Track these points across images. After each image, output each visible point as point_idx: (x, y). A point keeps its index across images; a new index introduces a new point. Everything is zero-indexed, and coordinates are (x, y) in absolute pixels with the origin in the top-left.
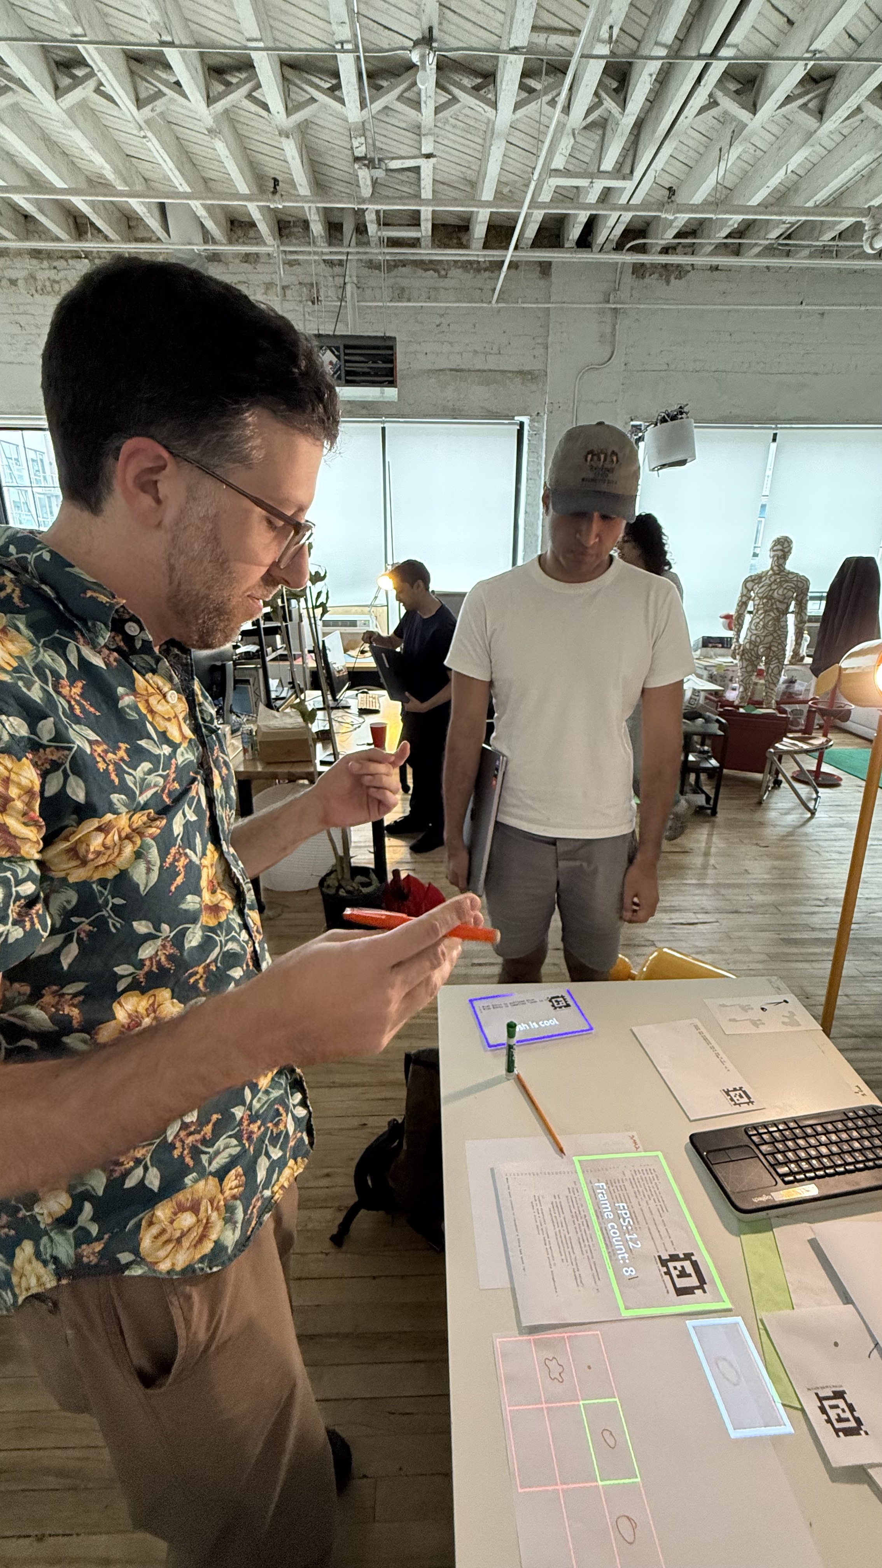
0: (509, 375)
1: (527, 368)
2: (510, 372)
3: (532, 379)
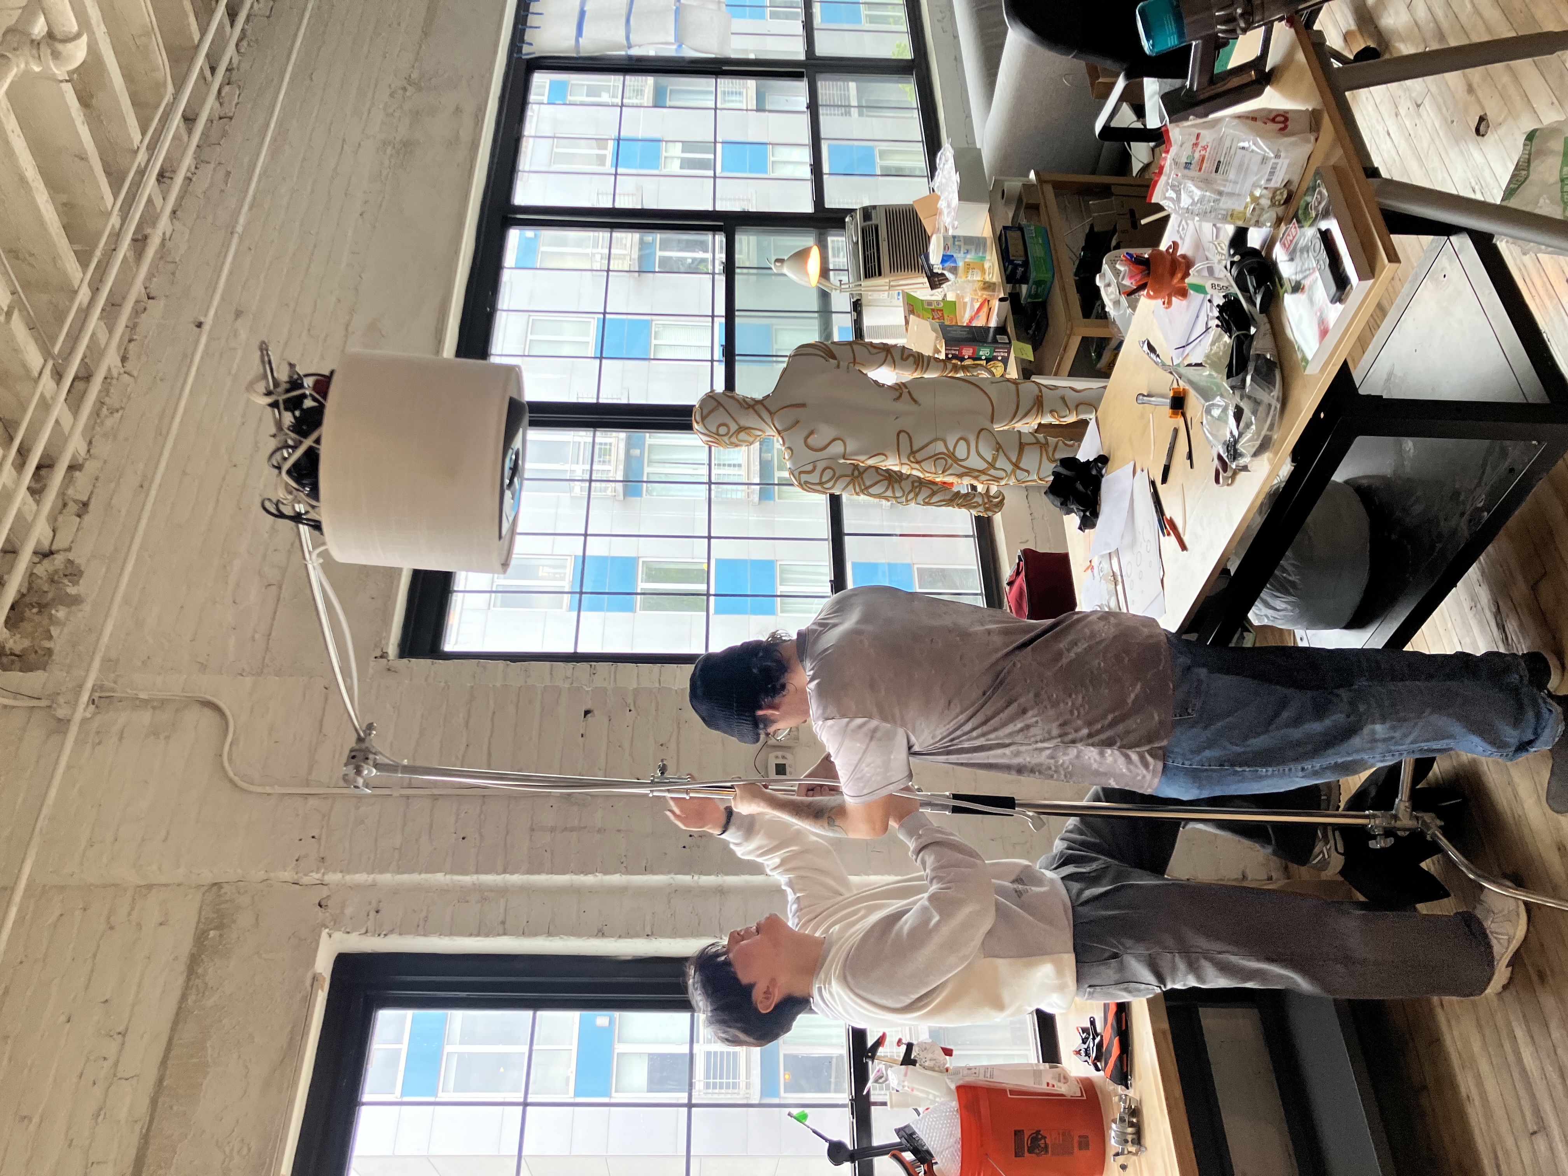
0: (191, 999)
1: (187, 946)
2: (184, 997)
3: (220, 927)
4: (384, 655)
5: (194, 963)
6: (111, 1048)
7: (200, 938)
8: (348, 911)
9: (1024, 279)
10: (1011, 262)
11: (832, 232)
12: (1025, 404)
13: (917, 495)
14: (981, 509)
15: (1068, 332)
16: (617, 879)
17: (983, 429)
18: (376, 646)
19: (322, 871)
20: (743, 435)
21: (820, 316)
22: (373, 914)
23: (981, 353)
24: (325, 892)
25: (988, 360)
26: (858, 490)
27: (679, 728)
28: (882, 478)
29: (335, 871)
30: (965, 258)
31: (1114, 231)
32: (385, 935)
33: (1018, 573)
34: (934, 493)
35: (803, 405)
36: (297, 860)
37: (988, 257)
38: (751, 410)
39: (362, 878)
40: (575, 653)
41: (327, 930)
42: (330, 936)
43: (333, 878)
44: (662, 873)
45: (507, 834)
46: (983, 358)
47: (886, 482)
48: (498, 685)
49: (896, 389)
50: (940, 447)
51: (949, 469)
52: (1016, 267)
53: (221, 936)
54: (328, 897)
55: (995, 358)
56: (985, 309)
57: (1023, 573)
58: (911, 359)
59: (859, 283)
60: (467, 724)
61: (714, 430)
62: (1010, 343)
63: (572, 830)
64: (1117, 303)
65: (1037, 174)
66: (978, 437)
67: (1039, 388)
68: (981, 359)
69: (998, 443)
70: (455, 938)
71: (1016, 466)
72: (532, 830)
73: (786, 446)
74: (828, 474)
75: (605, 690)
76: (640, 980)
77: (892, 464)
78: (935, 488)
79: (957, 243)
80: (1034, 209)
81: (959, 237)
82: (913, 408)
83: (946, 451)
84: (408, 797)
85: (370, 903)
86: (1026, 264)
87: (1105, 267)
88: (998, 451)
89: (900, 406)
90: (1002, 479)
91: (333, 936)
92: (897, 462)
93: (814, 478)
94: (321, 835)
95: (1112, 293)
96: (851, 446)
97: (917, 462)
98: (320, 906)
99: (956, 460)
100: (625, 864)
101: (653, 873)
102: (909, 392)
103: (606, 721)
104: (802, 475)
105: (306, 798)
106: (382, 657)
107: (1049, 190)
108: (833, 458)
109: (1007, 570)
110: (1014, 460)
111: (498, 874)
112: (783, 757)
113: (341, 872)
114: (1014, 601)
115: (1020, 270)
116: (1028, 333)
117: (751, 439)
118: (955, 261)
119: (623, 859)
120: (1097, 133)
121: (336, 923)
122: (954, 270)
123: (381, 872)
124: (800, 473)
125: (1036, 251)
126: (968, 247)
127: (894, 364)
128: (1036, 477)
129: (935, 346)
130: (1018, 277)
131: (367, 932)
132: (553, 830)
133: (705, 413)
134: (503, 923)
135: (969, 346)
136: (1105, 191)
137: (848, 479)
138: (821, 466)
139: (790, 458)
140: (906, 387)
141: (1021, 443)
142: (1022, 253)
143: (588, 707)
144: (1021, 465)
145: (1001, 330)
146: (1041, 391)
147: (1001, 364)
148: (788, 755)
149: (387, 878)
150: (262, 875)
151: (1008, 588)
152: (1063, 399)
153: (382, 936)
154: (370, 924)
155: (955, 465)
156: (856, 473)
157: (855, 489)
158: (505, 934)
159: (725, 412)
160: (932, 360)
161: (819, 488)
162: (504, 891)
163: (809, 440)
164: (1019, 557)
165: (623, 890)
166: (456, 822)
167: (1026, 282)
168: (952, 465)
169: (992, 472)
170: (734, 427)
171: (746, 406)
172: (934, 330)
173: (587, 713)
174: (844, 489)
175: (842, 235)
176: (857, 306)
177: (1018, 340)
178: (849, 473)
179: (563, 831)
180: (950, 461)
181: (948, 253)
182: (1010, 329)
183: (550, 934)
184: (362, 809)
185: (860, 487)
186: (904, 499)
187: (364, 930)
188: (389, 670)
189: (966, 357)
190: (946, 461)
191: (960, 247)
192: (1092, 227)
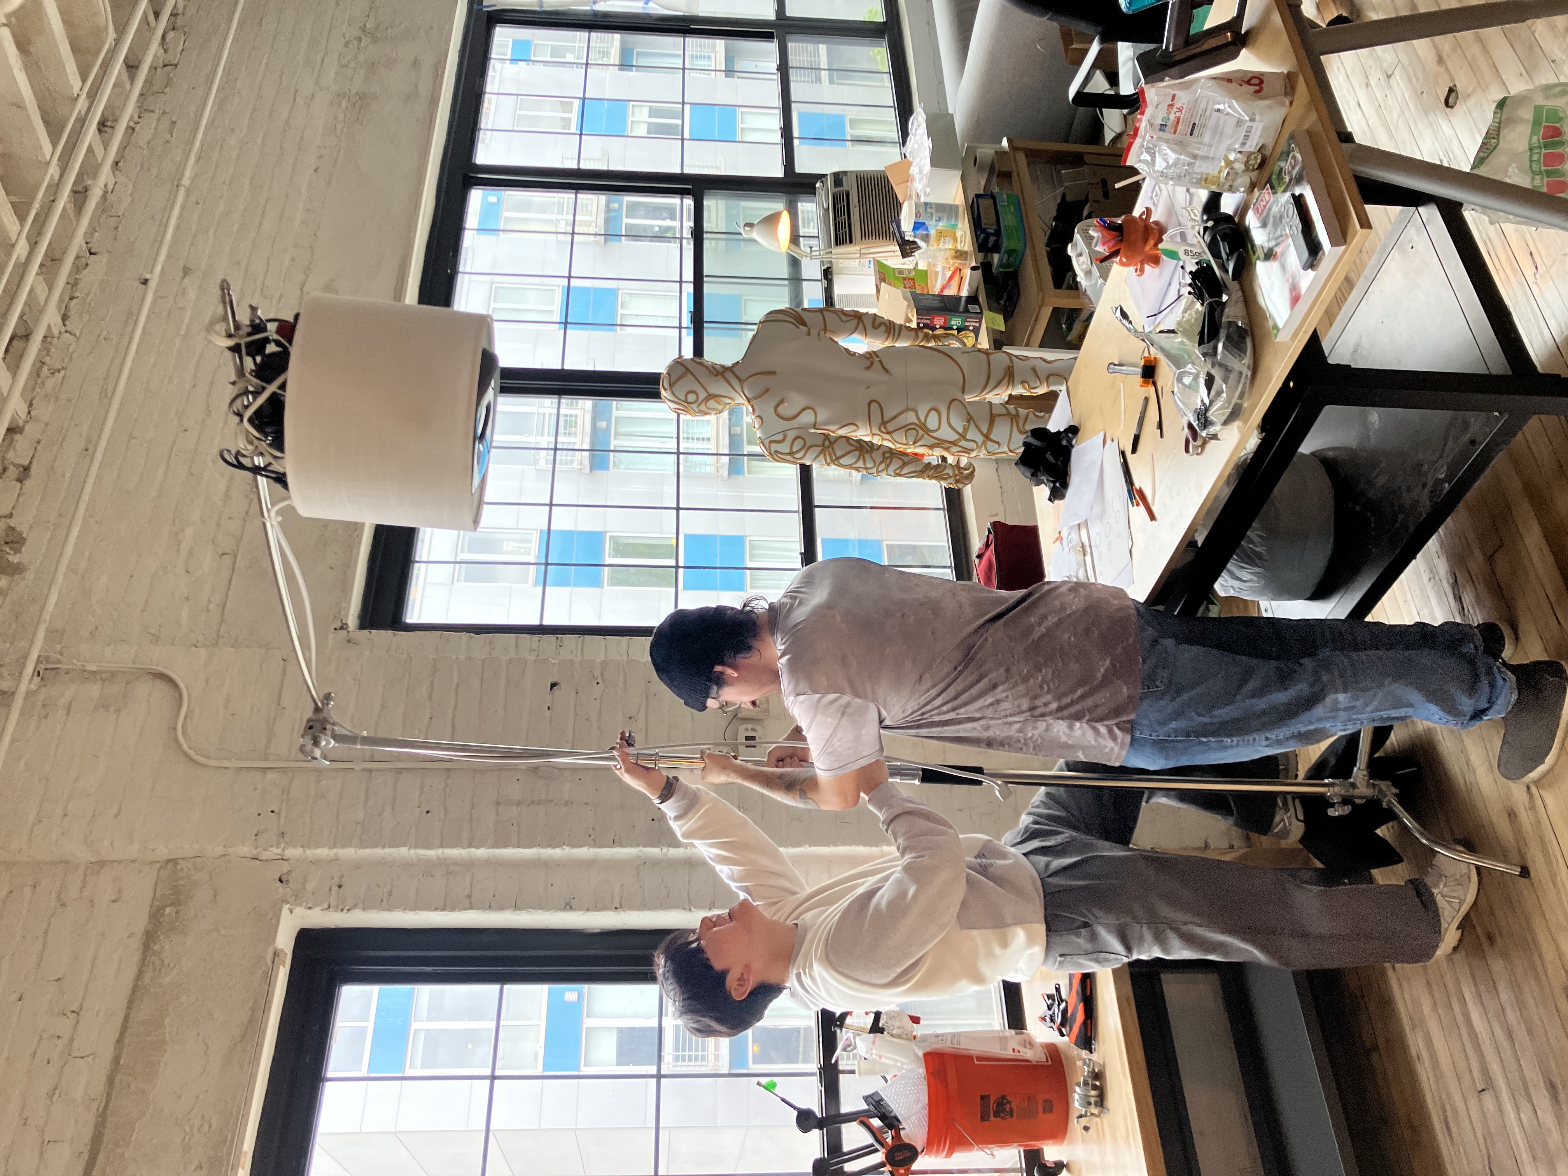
0: (148, 975)
1: (142, 922)
2: (140, 974)
3: (177, 903)
4: (343, 627)
5: (149, 939)
6: (64, 1026)
7: (156, 915)
8: (310, 886)
9: (996, 248)
10: (983, 231)
11: (802, 198)
12: (997, 374)
13: (888, 466)
14: (952, 480)
15: (1040, 302)
16: (584, 852)
17: (953, 400)
18: (335, 617)
19: (282, 846)
20: (712, 403)
21: (791, 284)
22: (335, 889)
23: (953, 323)
24: (285, 867)
25: (959, 330)
26: (829, 461)
27: (647, 700)
28: (853, 448)
29: (294, 846)
30: (937, 225)
31: (1086, 201)
32: (348, 910)
33: (987, 546)
34: (905, 464)
35: (773, 373)
36: (256, 835)
37: (960, 225)
38: (720, 377)
39: (323, 852)
40: (541, 625)
41: (288, 906)
42: (291, 912)
43: (294, 852)
44: (631, 846)
45: (473, 808)
46: (955, 327)
47: (857, 453)
48: (462, 657)
49: (867, 358)
50: (911, 417)
51: (920, 440)
52: (988, 235)
53: (177, 912)
54: (289, 872)
55: (966, 328)
56: (957, 278)
57: (992, 547)
58: (883, 328)
59: (830, 250)
60: (430, 696)
61: (683, 398)
62: (982, 313)
63: (539, 803)
64: (1088, 273)
65: (1010, 141)
66: (949, 408)
67: (1011, 359)
68: (952, 329)
69: (969, 414)
70: (421, 912)
71: (987, 437)
72: (498, 804)
73: (756, 414)
74: (798, 444)
75: (571, 662)
76: (608, 953)
77: (863, 434)
78: (906, 459)
79: (929, 210)
80: (1006, 176)
81: (931, 204)
82: (885, 377)
83: (917, 422)
84: (370, 771)
85: (332, 878)
86: (998, 233)
87: (1077, 236)
88: (968, 422)
89: (871, 375)
90: (973, 450)
91: (294, 911)
92: (869, 432)
93: (784, 448)
94: (281, 809)
95: (1083, 263)
96: (822, 415)
97: (888, 433)
98: (281, 881)
99: (927, 431)
100: (592, 838)
101: (621, 845)
102: (880, 361)
103: (573, 694)
104: (772, 445)
105: (265, 773)
106: (342, 628)
107: (1022, 158)
108: (804, 428)
109: (976, 543)
110: (985, 431)
111: (463, 848)
112: (753, 730)
113: (302, 846)
114: (983, 573)
115: (992, 239)
116: (999, 304)
117: (720, 407)
118: (927, 229)
119: (591, 832)
120: (1071, 99)
121: (298, 898)
122: (926, 238)
123: (343, 847)
124: (771, 442)
125: (1008, 220)
126: (940, 215)
127: (866, 333)
128: (1006, 449)
129: (907, 315)
130: (990, 245)
131: (329, 907)
132: (519, 803)
133: (672, 381)
134: (469, 897)
135: (940, 316)
136: (1077, 160)
137: (820, 449)
138: (791, 435)
139: (760, 427)
140: (877, 357)
141: (991, 414)
142: (994, 221)
143: (554, 680)
144: (992, 437)
145: (973, 299)
146: (1012, 362)
147: (972, 334)
148: (758, 728)
149: (349, 853)
150: (220, 850)
151: (977, 561)
152: (1034, 370)
153: (345, 911)
154: (333, 900)
155: (926, 436)
156: (827, 443)
157: (825, 460)
158: (471, 907)
159: (694, 379)
160: (904, 328)
161: (789, 458)
162: (470, 865)
163: (780, 409)
164: (989, 529)
165: (590, 863)
166: (420, 795)
167: (998, 252)
168: (923, 436)
169: (963, 443)
170: (702, 395)
171: (715, 373)
172: (905, 298)
173: (553, 685)
174: (815, 459)
175: (813, 202)
176: (828, 274)
177: (990, 309)
178: (820, 443)
179: (530, 804)
180: (921, 432)
181: (920, 220)
182: (982, 298)
183: (517, 907)
184: (323, 783)
185: (831, 458)
186: (875, 470)
187: (326, 906)
188: (349, 641)
189: (938, 326)
190: (917, 432)
191: (932, 214)
192: (1064, 197)
